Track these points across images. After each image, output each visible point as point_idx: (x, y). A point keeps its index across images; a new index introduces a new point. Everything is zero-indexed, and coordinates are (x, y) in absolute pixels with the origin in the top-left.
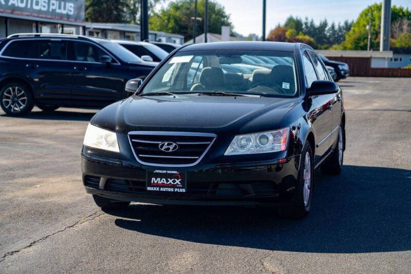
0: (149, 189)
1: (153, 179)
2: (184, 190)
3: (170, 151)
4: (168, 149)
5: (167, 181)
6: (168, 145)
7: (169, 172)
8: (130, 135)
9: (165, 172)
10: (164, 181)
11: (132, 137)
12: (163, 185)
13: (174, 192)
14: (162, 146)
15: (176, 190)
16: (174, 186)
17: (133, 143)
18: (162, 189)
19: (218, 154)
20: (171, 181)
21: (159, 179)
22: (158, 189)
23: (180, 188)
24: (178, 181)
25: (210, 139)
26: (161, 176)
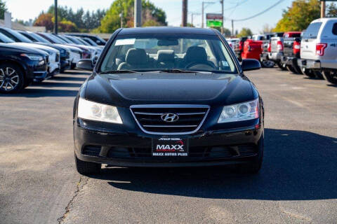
0: (154, 154)
1: (158, 146)
2: (186, 154)
3: (172, 121)
4: (170, 119)
5: (171, 147)
6: (170, 116)
7: (173, 139)
8: (132, 109)
9: (169, 139)
10: (168, 147)
11: (134, 110)
12: (167, 151)
13: (177, 156)
14: (164, 117)
15: (179, 154)
16: (177, 151)
17: (136, 115)
18: (166, 154)
19: (213, 122)
20: (174, 147)
21: (163, 146)
22: (162, 154)
23: (182, 152)
24: (180, 147)
25: (205, 110)
26: (165, 143)
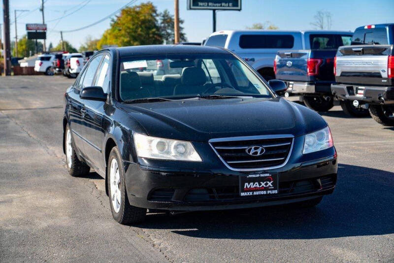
0: (243, 194)
1: (246, 184)
2: (276, 192)
3: (259, 154)
4: (256, 153)
5: (260, 184)
6: (255, 149)
7: (262, 175)
8: (212, 143)
9: (258, 176)
10: (257, 185)
11: (215, 144)
12: (256, 189)
13: (267, 194)
14: (249, 151)
15: (269, 192)
16: (266, 189)
17: (217, 150)
18: (255, 193)
20: (263, 184)
21: (252, 184)
22: (251, 193)
23: (272, 190)
24: (270, 184)
25: (290, 140)
26: (254, 180)
